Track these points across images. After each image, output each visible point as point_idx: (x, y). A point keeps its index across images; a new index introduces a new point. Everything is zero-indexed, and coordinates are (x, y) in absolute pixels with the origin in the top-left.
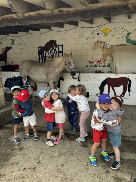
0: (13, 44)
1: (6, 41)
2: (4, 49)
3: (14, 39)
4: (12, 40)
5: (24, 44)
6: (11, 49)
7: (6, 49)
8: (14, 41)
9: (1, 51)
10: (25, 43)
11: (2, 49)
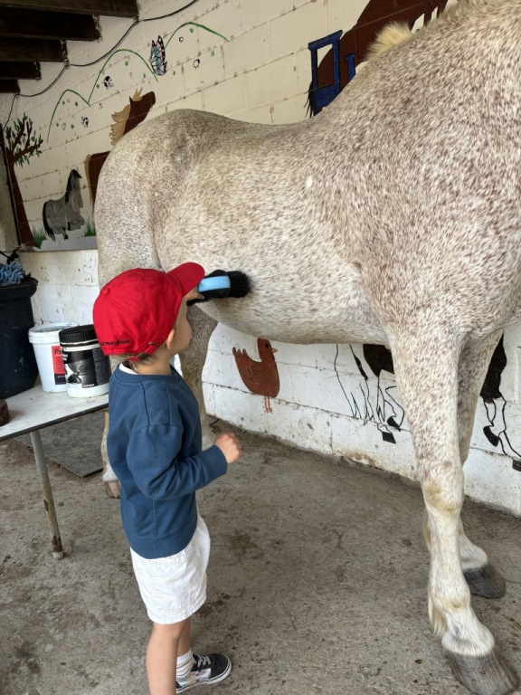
0: (162, 68)
1: (127, 64)
2: (121, 120)
3: (166, 36)
4: (154, 45)
5: (217, 51)
6: (154, 107)
7: (131, 113)
8: (166, 50)
9: (109, 130)
10: (222, 42)
11: (115, 116)
